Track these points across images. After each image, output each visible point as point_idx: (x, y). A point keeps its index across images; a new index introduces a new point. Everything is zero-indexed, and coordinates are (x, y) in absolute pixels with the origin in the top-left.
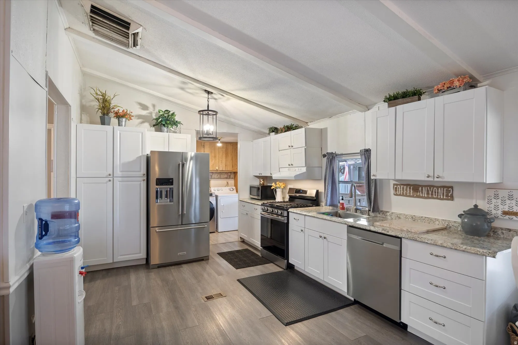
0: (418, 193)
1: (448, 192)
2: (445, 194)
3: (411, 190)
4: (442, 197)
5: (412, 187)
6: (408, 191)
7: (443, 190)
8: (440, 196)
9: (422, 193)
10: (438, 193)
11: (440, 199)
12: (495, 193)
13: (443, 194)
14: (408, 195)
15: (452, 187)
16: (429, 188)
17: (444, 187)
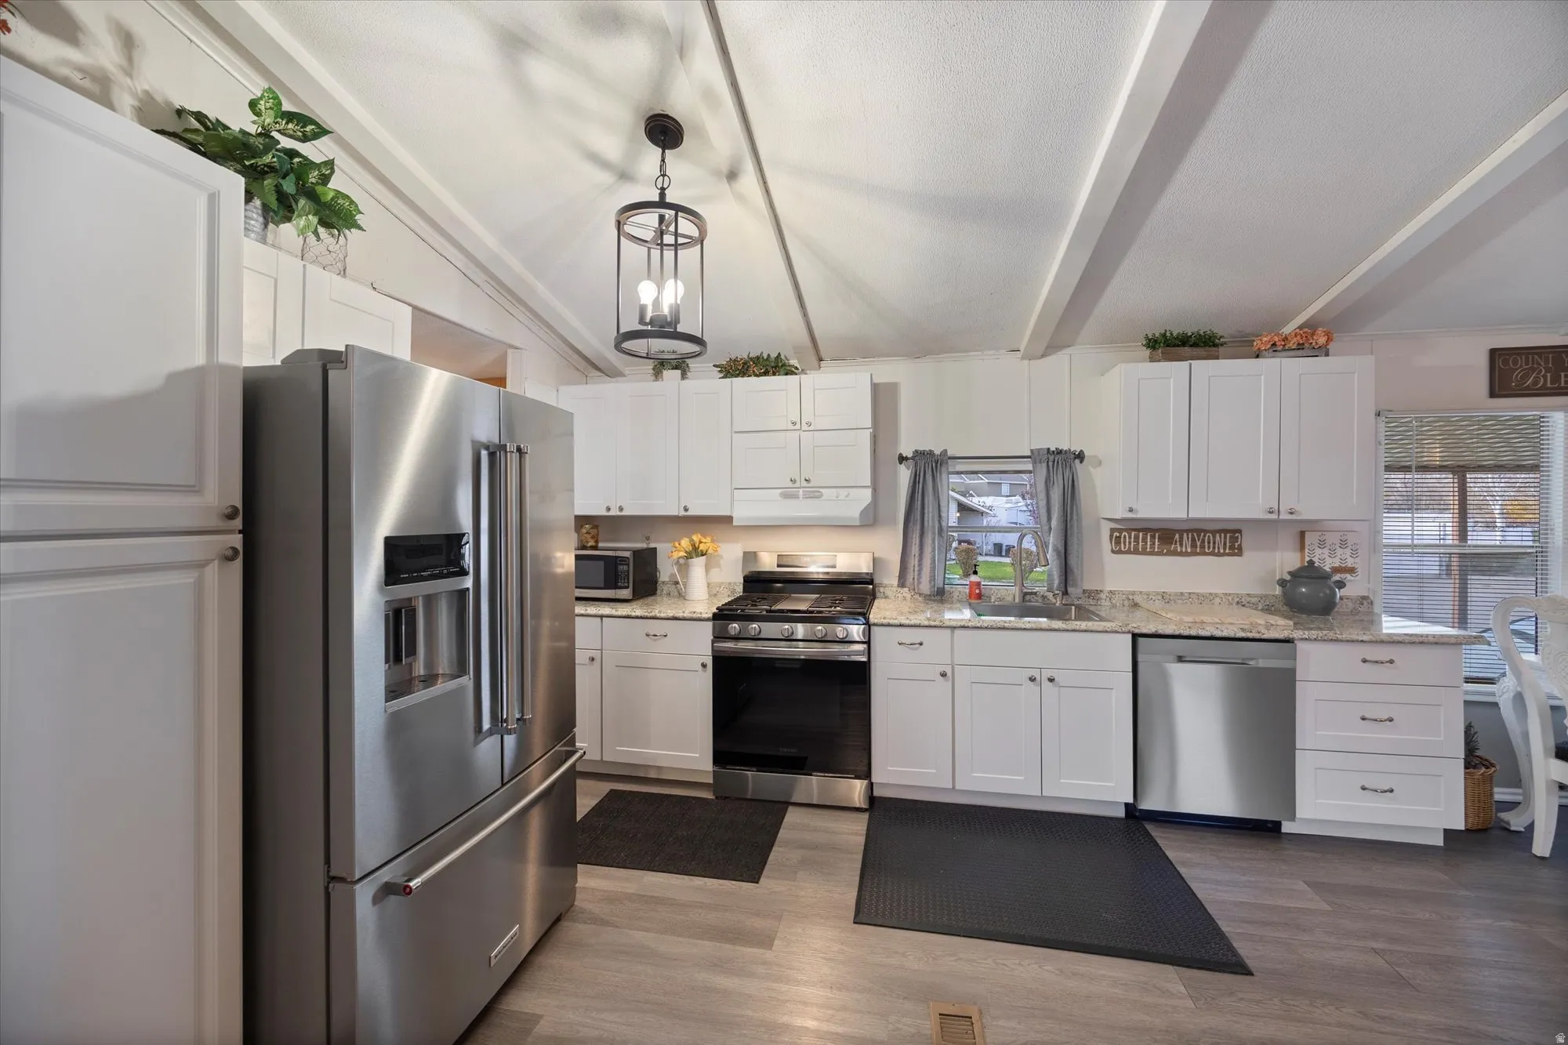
0: (1173, 546)
1: (1234, 540)
2: (1228, 545)
3: (1157, 540)
4: (1222, 551)
5: (1157, 535)
6: (1149, 543)
7: (1225, 538)
8: (1219, 548)
9: (1181, 545)
10: (1214, 543)
11: (1219, 555)
12: (1321, 538)
13: (1225, 544)
14: (1148, 550)
15: (1240, 531)
16: (1195, 534)
17: (1226, 531)
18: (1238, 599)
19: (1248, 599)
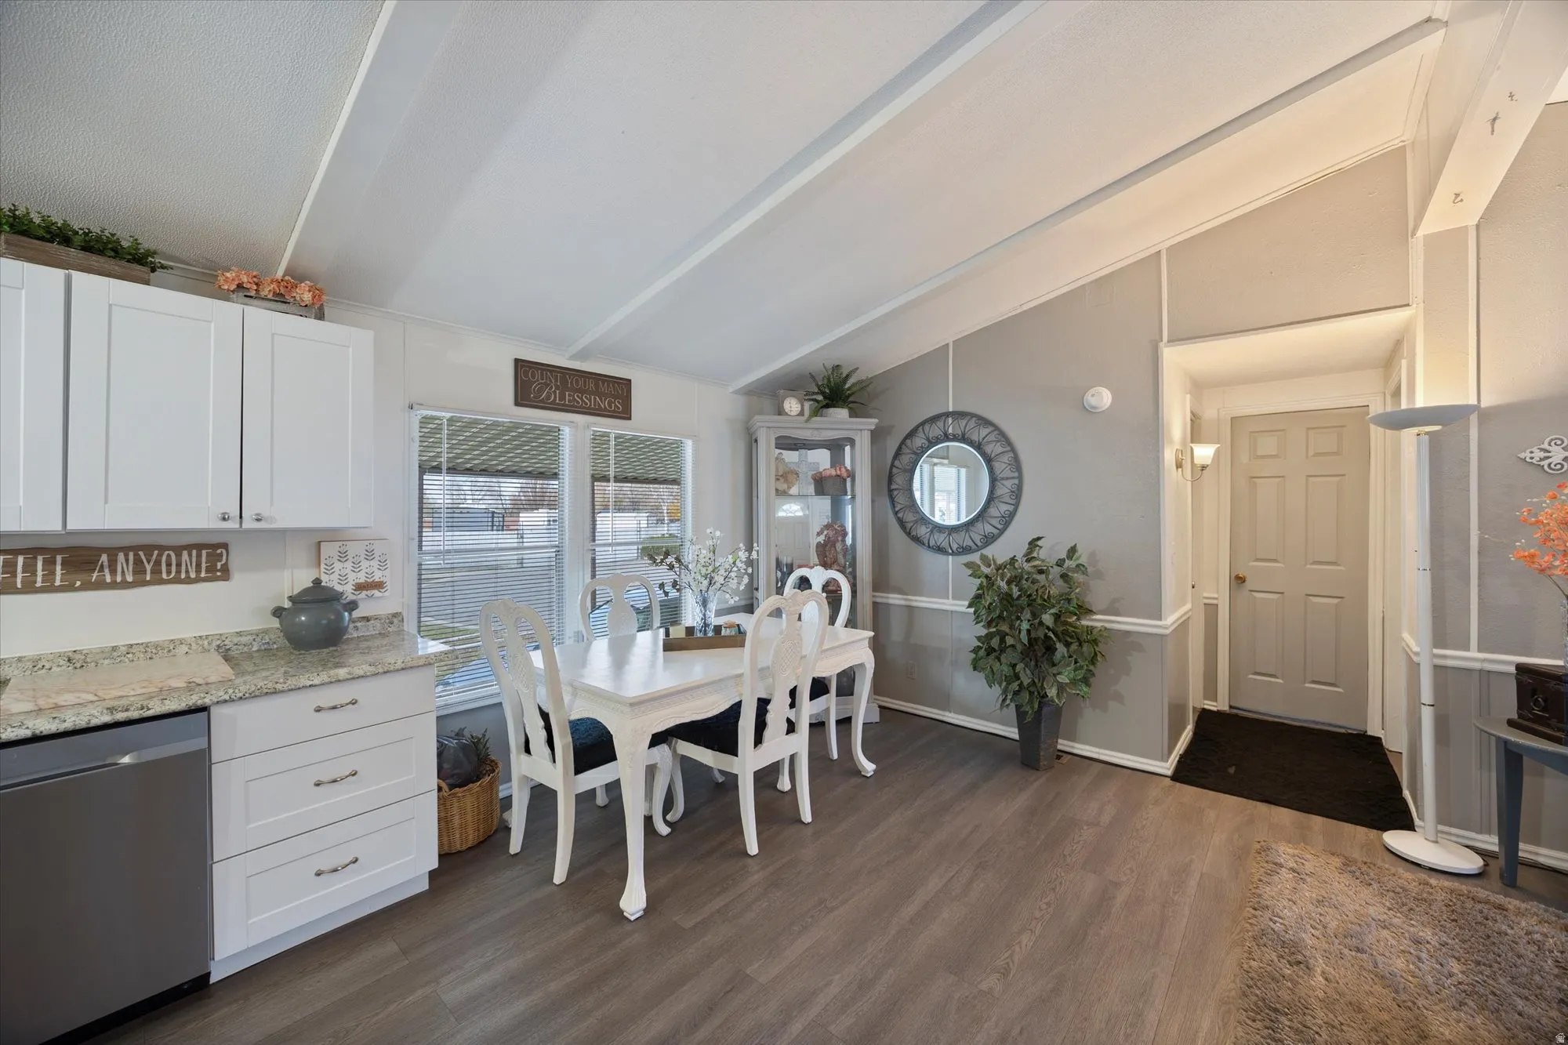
0: (95, 575)
1: (214, 558)
2: (204, 565)
3: (58, 568)
4: (193, 575)
5: (59, 559)
6: (40, 573)
7: (199, 556)
8: (187, 572)
9: (113, 572)
10: (179, 565)
11: (188, 581)
13: (198, 565)
14: (39, 584)
15: (225, 546)
16: (141, 553)
17: (200, 547)
18: (218, 642)
19: (236, 640)
